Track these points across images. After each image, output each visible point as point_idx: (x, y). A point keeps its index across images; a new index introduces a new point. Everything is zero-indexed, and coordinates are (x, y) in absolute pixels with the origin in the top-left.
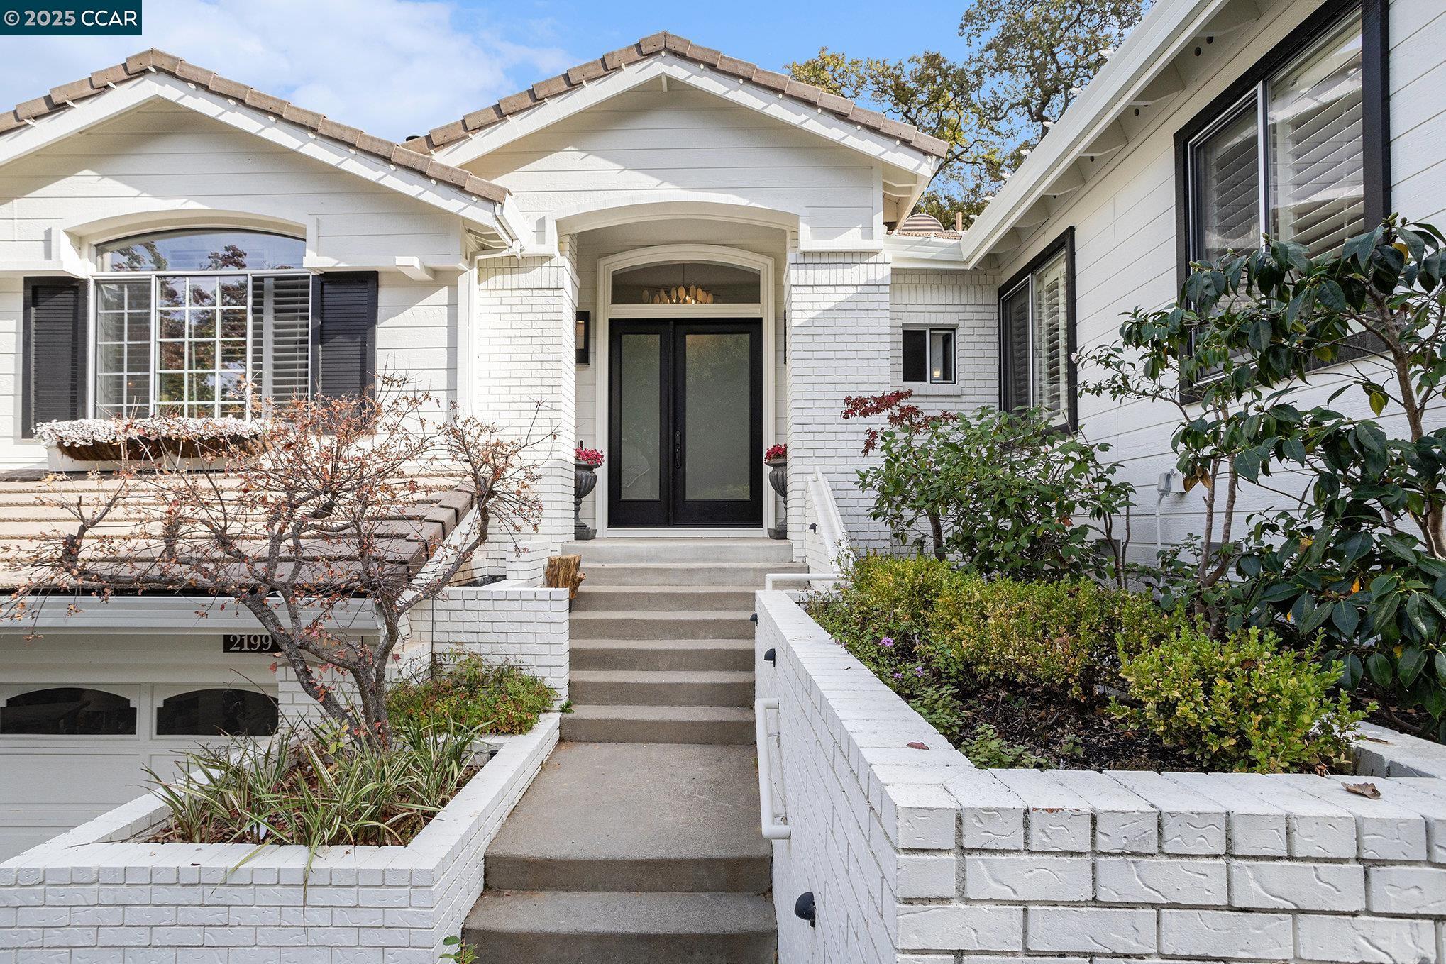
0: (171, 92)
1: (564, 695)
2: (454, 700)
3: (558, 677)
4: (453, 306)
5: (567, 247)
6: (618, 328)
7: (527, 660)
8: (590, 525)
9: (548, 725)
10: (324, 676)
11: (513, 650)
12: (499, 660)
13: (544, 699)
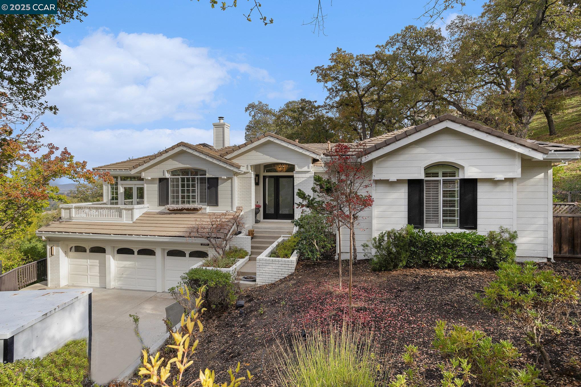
0: (184, 149)
1: (250, 253)
2: (233, 253)
3: (249, 250)
4: (232, 183)
5: (253, 170)
6: (265, 177)
7: (244, 248)
8: (259, 219)
9: (247, 258)
10: (218, 250)
11: (242, 246)
12: (240, 248)
13: (246, 254)
